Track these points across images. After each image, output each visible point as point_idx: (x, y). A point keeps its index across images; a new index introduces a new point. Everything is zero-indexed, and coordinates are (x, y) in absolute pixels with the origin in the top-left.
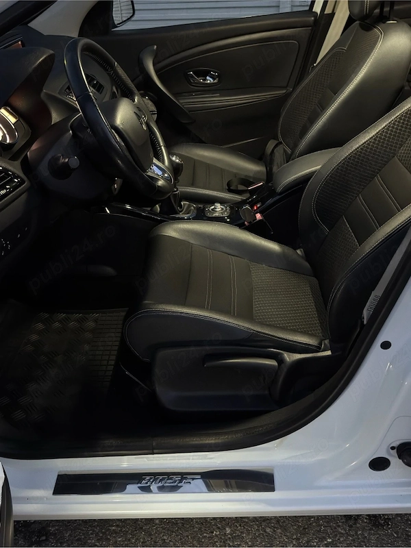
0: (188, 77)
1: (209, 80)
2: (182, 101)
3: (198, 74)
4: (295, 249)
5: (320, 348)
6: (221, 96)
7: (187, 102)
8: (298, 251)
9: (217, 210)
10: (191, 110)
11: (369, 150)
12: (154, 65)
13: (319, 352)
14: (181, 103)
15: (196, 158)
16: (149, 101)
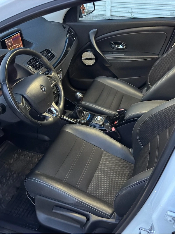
0: (111, 44)
1: (121, 47)
2: (105, 56)
3: (116, 43)
4: (129, 148)
5: (111, 217)
6: (125, 55)
7: (108, 56)
8: (131, 150)
9: (98, 120)
10: (109, 60)
11: (167, 113)
12: (95, 38)
13: (109, 218)
14: (105, 57)
15: (107, 84)
16: (92, 54)
